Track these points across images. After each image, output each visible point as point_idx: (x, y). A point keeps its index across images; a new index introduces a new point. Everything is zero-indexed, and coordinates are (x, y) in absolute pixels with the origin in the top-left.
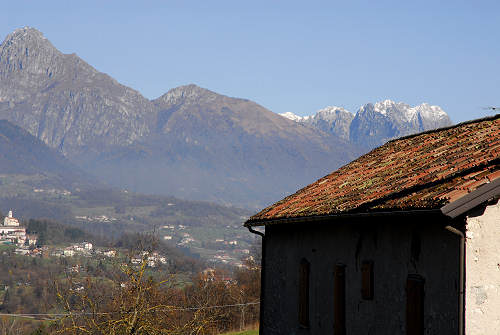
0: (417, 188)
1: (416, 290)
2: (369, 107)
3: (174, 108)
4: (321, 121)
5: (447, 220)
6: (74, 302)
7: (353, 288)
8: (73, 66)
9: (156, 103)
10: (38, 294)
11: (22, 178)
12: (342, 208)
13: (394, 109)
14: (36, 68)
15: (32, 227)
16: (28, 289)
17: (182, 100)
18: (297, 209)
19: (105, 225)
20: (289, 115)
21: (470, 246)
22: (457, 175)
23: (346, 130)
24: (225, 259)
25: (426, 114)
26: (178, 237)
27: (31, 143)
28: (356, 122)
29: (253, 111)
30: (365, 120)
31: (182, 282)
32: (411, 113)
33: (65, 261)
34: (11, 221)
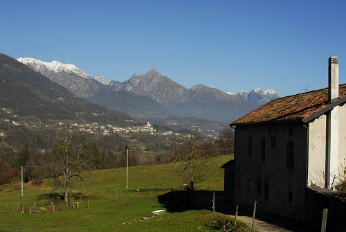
0: (289, 114)
1: (291, 145)
2: (253, 91)
3: (195, 91)
4: (239, 95)
5: (304, 124)
6: (167, 148)
7: (268, 145)
8: (166, 79)
9: (190, 90)
10: (157, 146)
11: (151, 112)
12: (265, 120)
13: (260, 91)
14: (155, 80)
15: (154, 126)
16: (154, 144)
17: (197, 89)
18: (247, 120)
19: (175, 126)
20: (229, 93)
21: (310, 132)
22: (304, 110)
23: (246, 97)
24: (210, 136)
25: (270, 93)
26: (197, 129)
27: (154, 102)
28: (249, 95)
29: (219, 92)
30: (253, 96)
31: (198, 143)
32: (265, 92)
33: (164, 136)
34: (149, 125)
